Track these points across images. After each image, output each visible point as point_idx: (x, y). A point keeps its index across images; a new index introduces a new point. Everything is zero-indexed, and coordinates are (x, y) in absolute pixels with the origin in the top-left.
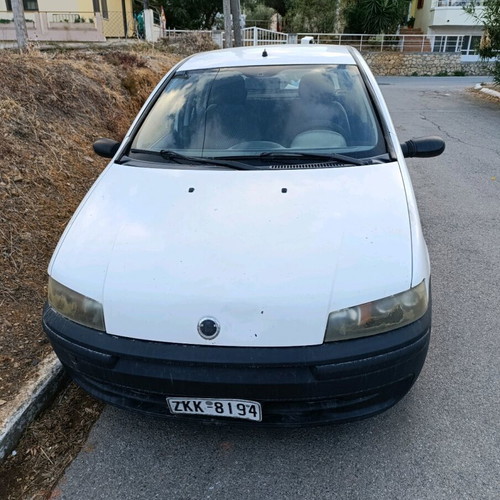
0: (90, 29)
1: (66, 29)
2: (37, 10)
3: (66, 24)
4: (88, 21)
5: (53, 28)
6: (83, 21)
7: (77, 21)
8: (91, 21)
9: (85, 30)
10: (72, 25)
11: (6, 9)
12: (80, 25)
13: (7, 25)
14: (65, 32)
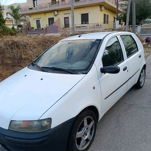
0: (100, 27)
1: (94, 28)
2: (88, 23)
3: (94, 27)
4: (100, 25)
5: (91, 28)
6: (99, 25)
7: (97, 25)
8: (101, 25)
9: (99, 28)
10: (96, 27)
11: (81, 24)
12: (98, 26)
13: (80, 28)
14: (94, 29)
